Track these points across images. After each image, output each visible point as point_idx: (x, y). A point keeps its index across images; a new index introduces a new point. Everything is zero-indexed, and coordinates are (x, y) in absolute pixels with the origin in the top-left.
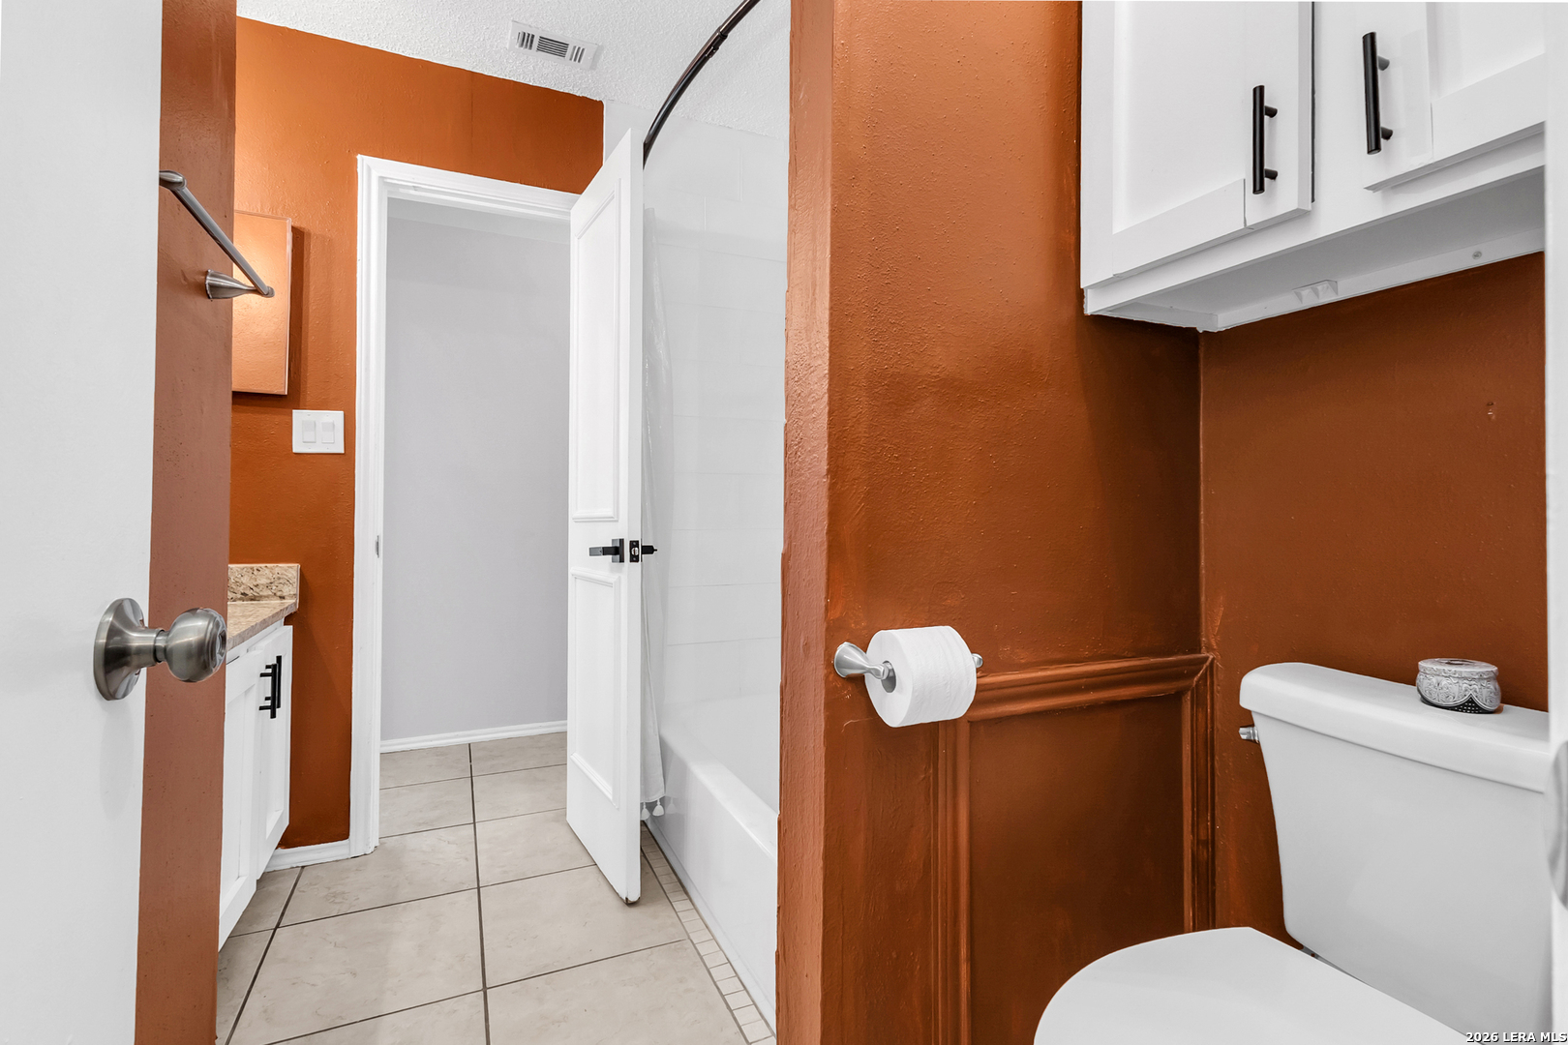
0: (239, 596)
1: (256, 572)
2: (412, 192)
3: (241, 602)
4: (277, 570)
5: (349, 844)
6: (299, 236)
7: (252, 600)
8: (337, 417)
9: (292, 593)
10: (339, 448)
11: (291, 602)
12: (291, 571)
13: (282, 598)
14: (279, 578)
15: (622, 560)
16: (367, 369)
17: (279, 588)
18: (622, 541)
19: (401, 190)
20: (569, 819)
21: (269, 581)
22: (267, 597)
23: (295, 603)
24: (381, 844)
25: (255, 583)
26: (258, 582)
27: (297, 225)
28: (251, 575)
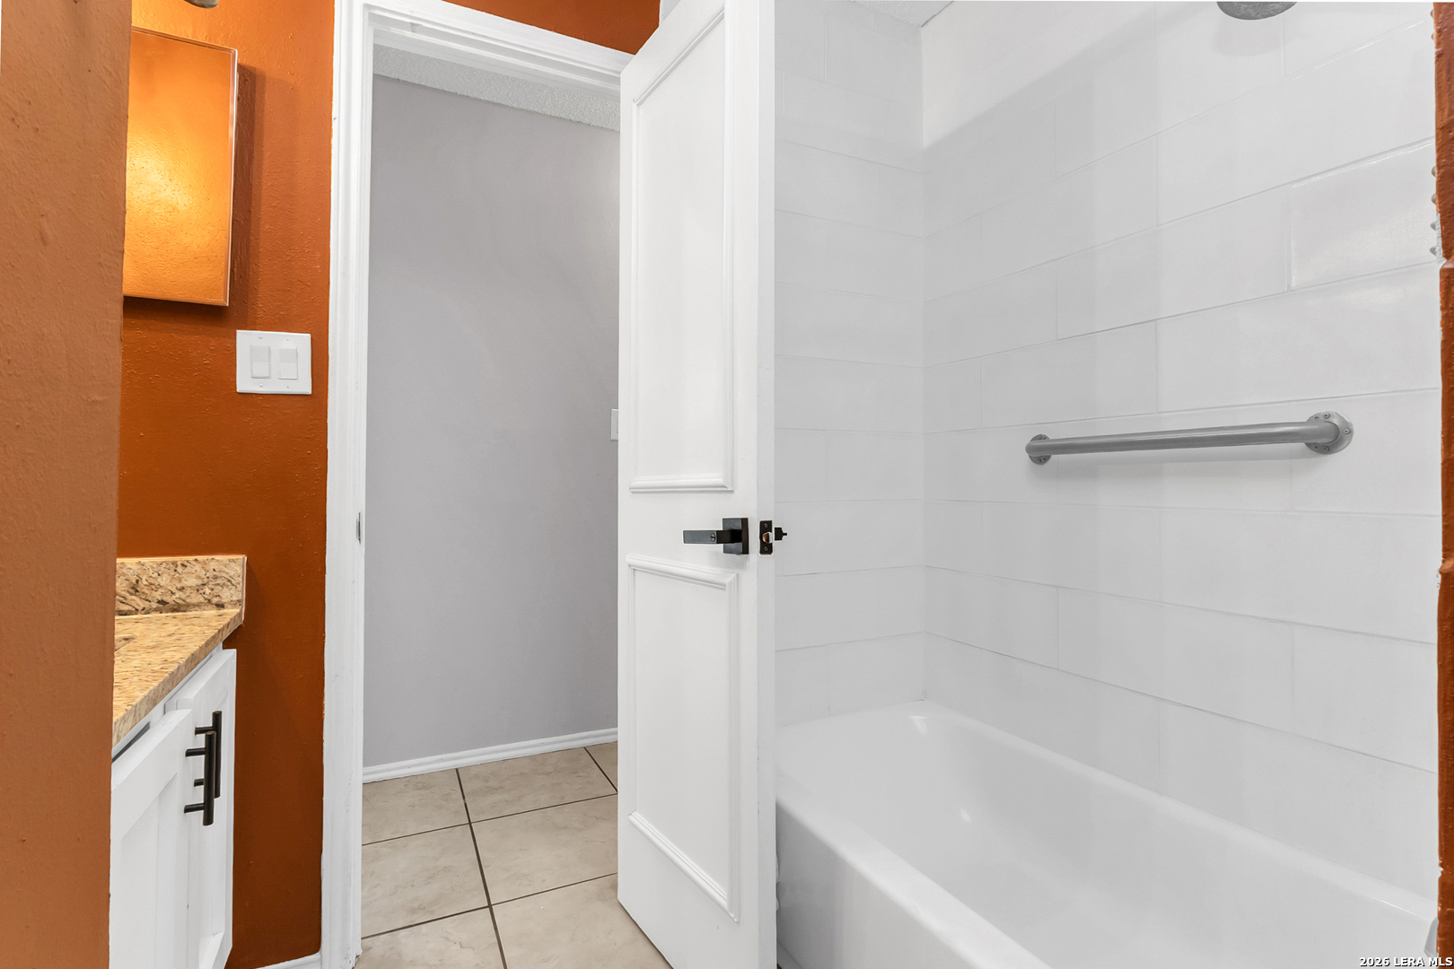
0: (154, 605)
1: (180, 569)
2: (409, 34)
3: (158, 615)
4: (212, 565)
5: (321, 960)
6: (249, 80)
7: (174, 610)
8: (301, 342)
9: (235, 598)
10: (305, 387)
11: (233, 613)
12: (233, 566)
13: (220, 606)
14: (216, 578)
15: (746, 551)
16: (345, 275)
17: (215, 592)
18: (745, 521)
19: (394, 30)
20: (620, 898)
21: (200, 582)
22: (198, 605)
23: (240, 614)
24: (366, 949)
25: (179, 586)
26: (184, 583)
27: (245, 62)
28: (172, 573)
